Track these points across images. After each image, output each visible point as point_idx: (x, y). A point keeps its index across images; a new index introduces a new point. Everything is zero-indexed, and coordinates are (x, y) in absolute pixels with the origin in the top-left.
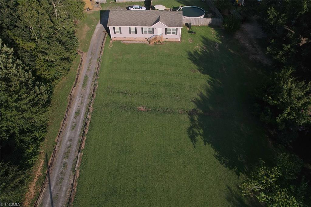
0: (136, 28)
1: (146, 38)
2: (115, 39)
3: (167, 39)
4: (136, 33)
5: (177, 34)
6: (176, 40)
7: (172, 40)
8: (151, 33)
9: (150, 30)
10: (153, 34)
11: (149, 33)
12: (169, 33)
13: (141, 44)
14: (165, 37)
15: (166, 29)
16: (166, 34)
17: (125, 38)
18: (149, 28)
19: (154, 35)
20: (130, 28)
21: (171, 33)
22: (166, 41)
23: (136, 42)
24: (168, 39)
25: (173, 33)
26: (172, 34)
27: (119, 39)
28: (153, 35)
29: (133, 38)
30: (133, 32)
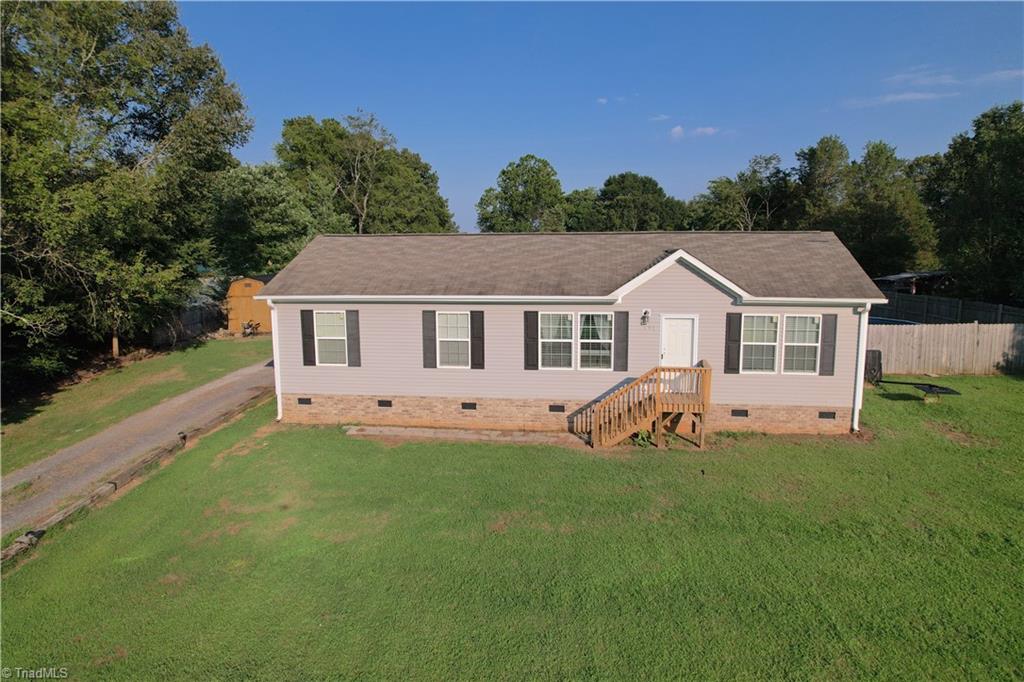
0: (477, 320)
1: (560, 408)
2: (303, 414)
3: (744, 413)
4: (478, 362)
5: (828, 369)
6: (827, 426)
7: (793, 427)
8: (606, 361)
9: (595, 336)
10: (622, 366)
11: (585, 361)
12: (763, 359)
14: (726, 390)
15: (733, 323)
16: (731, 366)
17: (388, 404)
18: (588, 319)
19: (628, 381)
20: (429, 319)
21: (780, 358)
22: (730, 435)
23: (472, 437)
24: (753, 414)
25: (798, 359)
26: (789, 366)
27: (331, 415)
28: (622, 376)
29: (446, 401)
30: (453, 354)
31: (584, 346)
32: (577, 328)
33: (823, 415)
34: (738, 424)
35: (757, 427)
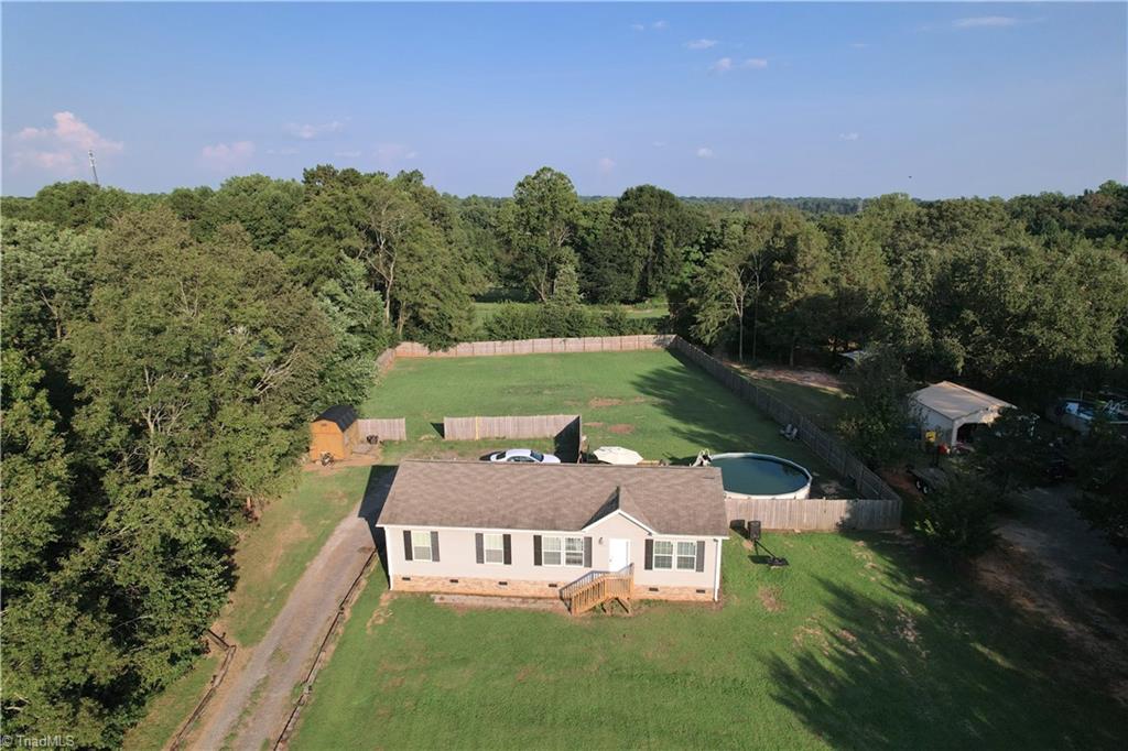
0: (507, 539)
1: (556, 586)
2: (406, 586)
3: (656, 590)
4: (508, 560)
5: (700, 568)
6: (701, 597)
7: (683, 597)
8: (580, 562)
9: (574, 549)
10: (589, 563)
11: (568, 562)
12: (665, 563)
13: (526, 612)
14: (644, 579)
15: (649, 544)
16: (648, 566)
17: (456, 581)
18: (569, 540)
19: (592, 572)
20: (479, 537)
21: (675, 562)
22: (648, 602)
23: (504, 604)
24: (661, 591)
25: (685, 563)
26: (679, 566)
27: (422, 587)
28: (589, 570)
29: (490, 581)
30: (493, 556)
31: (567, 554)
32: (564, 544)
33: (698, 591)
34: (652, 595)
35: (663, 597)
